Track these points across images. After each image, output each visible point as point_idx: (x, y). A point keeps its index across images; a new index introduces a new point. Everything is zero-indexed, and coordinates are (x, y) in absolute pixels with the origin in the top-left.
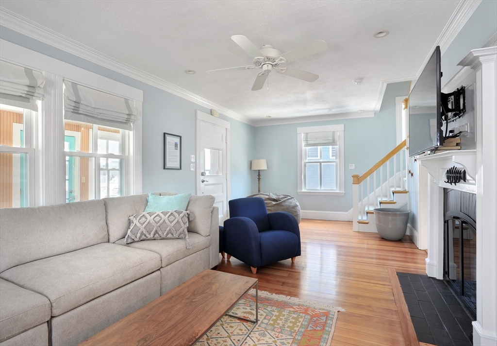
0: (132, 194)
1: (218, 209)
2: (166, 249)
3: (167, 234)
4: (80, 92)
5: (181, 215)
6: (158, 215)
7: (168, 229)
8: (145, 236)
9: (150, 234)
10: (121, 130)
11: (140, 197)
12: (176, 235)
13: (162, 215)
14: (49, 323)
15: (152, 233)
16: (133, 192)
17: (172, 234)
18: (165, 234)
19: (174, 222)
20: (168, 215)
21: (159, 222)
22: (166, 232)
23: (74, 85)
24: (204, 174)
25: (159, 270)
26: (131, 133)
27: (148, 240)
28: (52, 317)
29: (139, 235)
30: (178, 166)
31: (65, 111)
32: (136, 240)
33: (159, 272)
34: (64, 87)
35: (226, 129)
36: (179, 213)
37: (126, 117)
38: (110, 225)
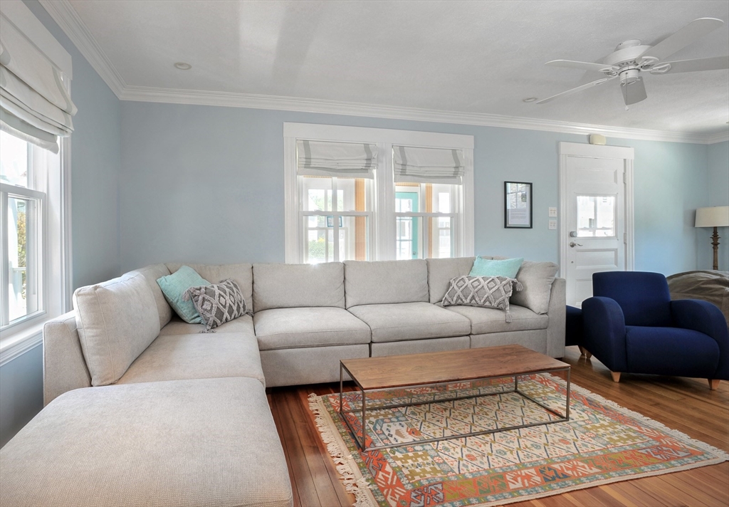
0: (462, 256)
1: (564, 282)
2: (479, 317)
3: (485, 302)
4: (406, 155)
5: (504, 282)
6: (478, 280)
7: (486, 296)
8: (462, 300)
9: (466, 299)
10: (450, 186)
11: (466, 260)
12: (495, 304)
13: (482, 280)
14: (370, 344)
15: (469, 298)
16: (462, 255)
17: (490, 303)
18: (482, 301)
19: (494, 289)
20: (488, 281)
21: (477, 287)
22: (484, 299)
23: (402, 148)
24: (574, 234)
25: (469, 335)
26: (461, 187)
27: (465, 305)
28: (372, 342)
29: (455, 298)
30: (528, 224)
31: (395, 174)
32: (453, 303)
33: (468, 338)
34: (393, 153)
35: (625, 160)
36: (501, 279)
37: (453, 170)
38: (431, 285)
